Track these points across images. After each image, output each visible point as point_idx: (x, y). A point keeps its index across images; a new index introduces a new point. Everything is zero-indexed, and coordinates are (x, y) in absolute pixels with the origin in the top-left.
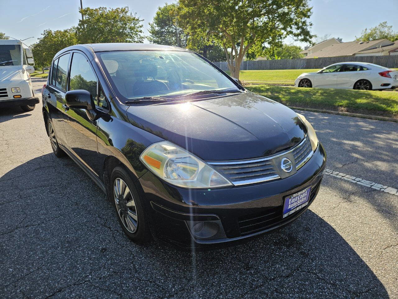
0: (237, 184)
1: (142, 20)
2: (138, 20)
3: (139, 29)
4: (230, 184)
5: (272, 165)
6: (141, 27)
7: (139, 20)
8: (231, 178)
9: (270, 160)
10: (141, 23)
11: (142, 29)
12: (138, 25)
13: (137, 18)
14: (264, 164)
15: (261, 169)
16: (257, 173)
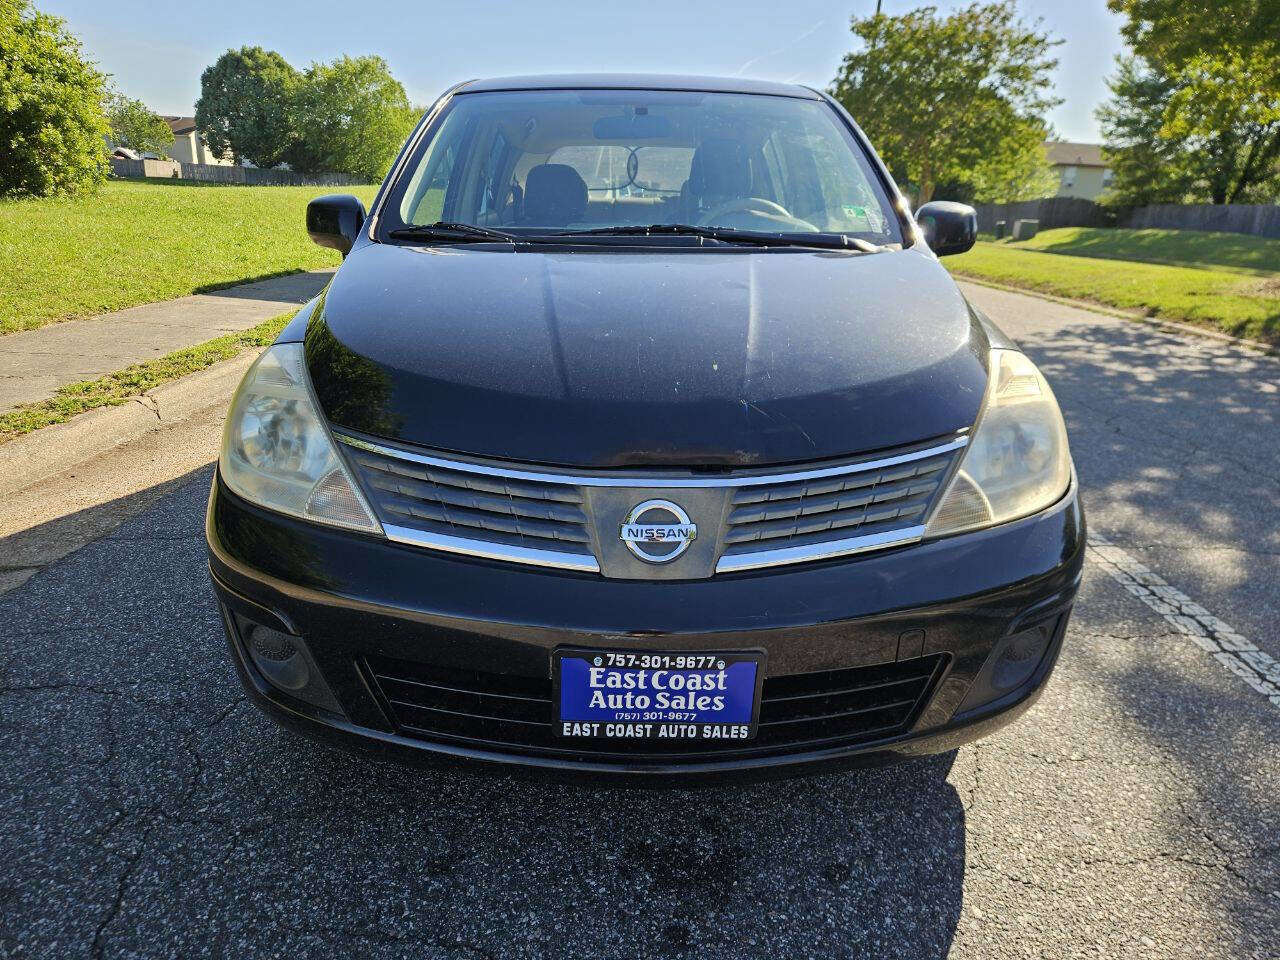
0: (397, 535)
1: (1059, 40)
2: (1043, 41)
3: (1040, 75)
4: (375, 528)
5: (582, 510)
6: (1048, 66)
7: (1047, 41)
8: (389, 508)
9: (578, 486)
10: (1049, 55)
11: (1050, 74)
12: (1038, 61)
13: (1040, 35)
14: (547, 495)
15: (525, 513)
16: (499, 523)
